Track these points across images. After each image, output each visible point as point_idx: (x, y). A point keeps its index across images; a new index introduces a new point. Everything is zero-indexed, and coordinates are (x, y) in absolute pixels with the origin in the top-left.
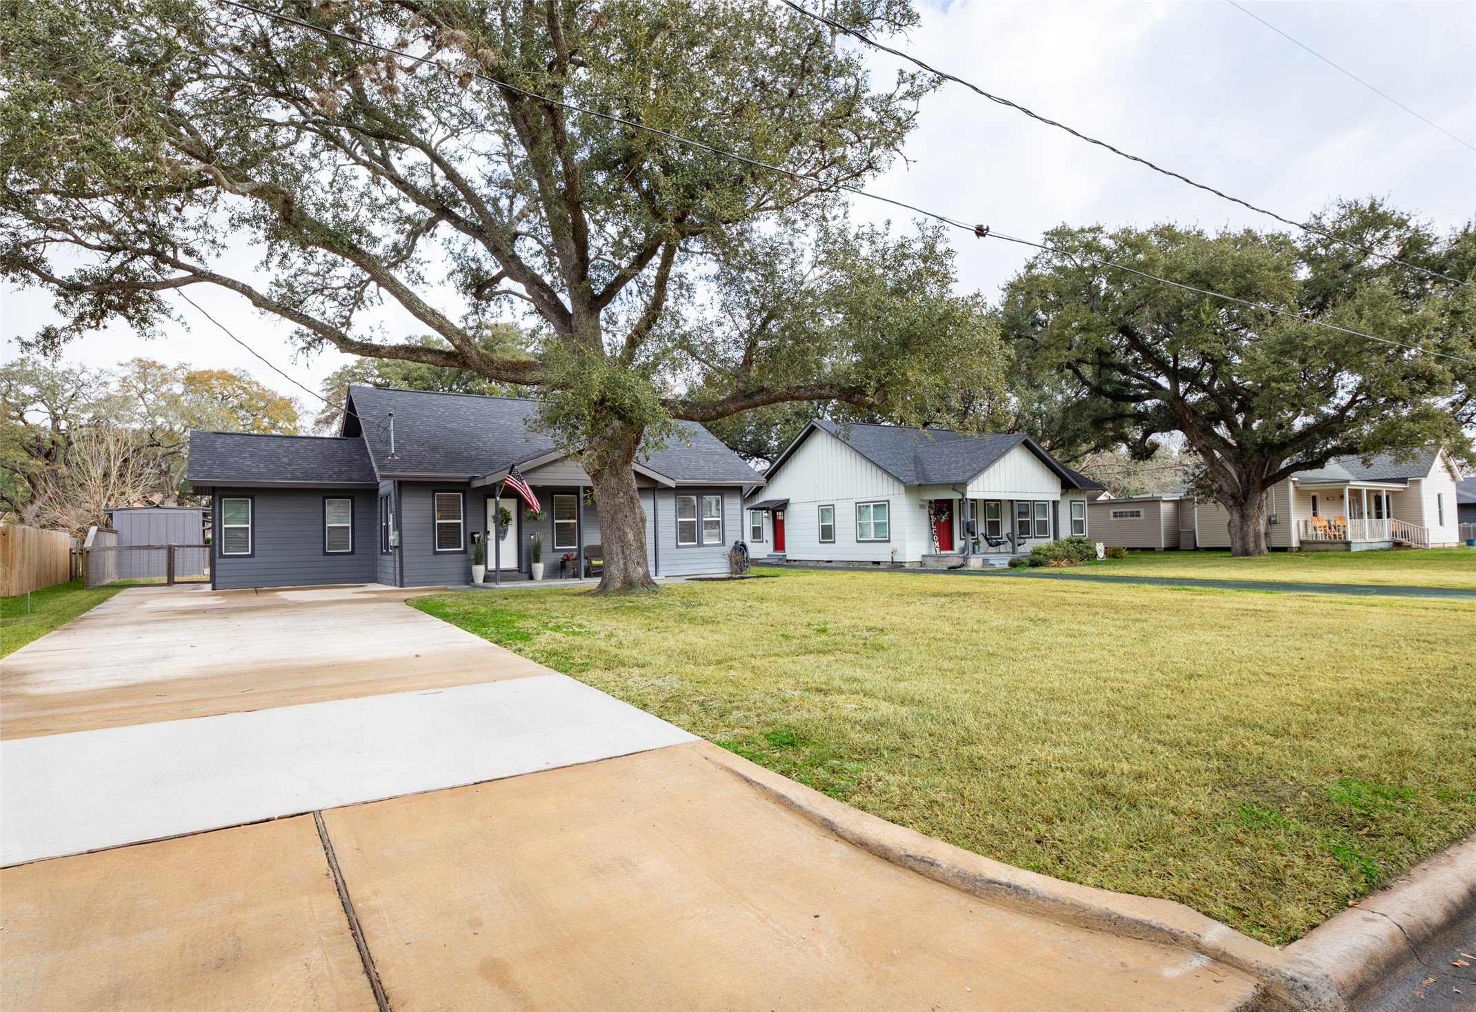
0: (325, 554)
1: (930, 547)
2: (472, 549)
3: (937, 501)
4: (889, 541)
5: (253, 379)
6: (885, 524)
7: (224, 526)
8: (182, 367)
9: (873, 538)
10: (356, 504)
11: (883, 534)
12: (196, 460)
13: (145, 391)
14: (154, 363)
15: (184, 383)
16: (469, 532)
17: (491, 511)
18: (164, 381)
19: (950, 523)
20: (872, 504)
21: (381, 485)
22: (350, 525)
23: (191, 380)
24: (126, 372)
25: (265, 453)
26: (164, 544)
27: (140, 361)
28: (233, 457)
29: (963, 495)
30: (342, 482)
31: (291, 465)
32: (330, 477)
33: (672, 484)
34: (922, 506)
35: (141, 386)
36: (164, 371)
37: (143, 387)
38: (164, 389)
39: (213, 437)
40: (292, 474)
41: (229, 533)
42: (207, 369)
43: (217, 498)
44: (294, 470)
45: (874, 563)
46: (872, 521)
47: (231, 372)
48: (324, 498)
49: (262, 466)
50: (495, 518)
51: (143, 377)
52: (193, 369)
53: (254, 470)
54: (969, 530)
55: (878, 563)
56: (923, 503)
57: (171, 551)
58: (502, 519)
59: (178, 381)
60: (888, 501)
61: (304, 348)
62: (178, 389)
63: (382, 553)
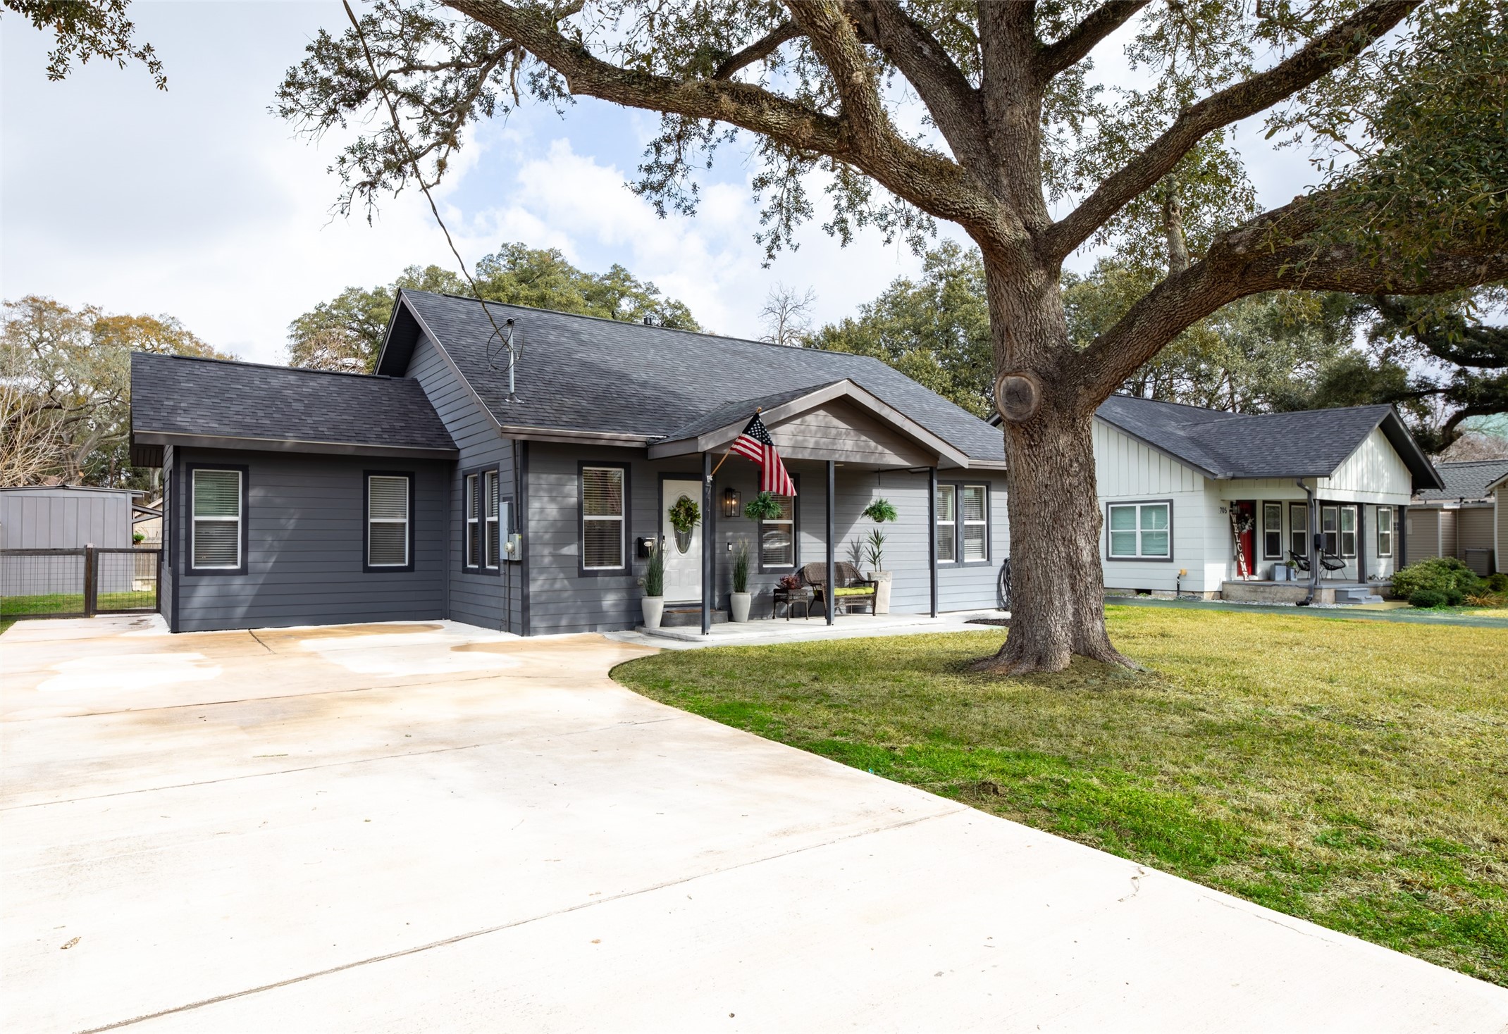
0: (367, 570)
1: (1230, 570)
2: (643, 568)
3: (1239, 503)
4: (1171, 560)
5: (185, 330)
6: (1166, 534)
7: (195, 518)
8: (90, 310)
9: (1139, 555)
10: (417, 487)
11: (1161, 550)
12: (145, 400)
13: (41, 340)
14: (54, 303)
15: (92, 332)
16: (635, 537)
17: (669, 502)
18: (67, 325)
19: (1252, 534)
20: (1138, 506)
21: (463, 454)
22: (406, 521)
23: (101, 328)
24: (17, 316)
25: (263, 393)
26: (81, 546)
27: (34, 300)
28: (209, 397)
29: (1309, 493)
30: (397, 446)
31: (310, 415)
32: (379, 437)
33: (964, 462)
34: (1223, 510)
35: (35, 335)
36: (66, 316)
37: (38, 335)
38: (65, 338)
39: (172, 363)
40: (314, 430)
41: (204, 530)
42: (123, 314)
43: (183, 468)
44: (315, 422)
45: (1139, 591)
46: (1138, 531)
47: (156, 318)
48: (367, 474)
49: (261, 413)
50: (675, 514)
51: (39, 323)
52: (105, 314)
53: (248, 420)
54: (1273, 546)
55: (1148, 592)
56: (1224, 505)
57: (91, 557)
58: (683, 516)
59: (86, 330)
60: (1171, 501)
61: (364, 184)
62: (87, 339)
63: (466, 570)
